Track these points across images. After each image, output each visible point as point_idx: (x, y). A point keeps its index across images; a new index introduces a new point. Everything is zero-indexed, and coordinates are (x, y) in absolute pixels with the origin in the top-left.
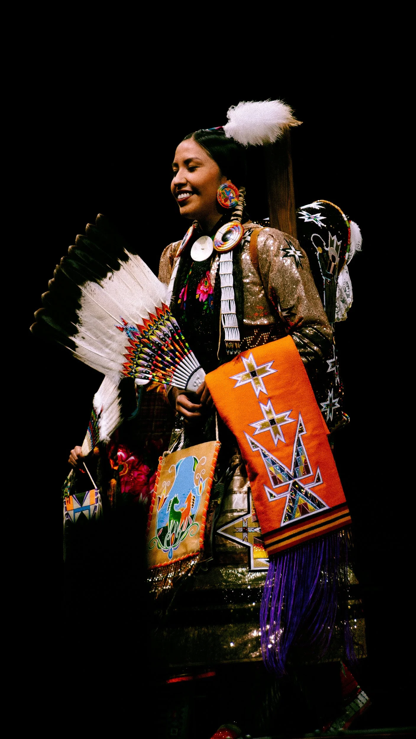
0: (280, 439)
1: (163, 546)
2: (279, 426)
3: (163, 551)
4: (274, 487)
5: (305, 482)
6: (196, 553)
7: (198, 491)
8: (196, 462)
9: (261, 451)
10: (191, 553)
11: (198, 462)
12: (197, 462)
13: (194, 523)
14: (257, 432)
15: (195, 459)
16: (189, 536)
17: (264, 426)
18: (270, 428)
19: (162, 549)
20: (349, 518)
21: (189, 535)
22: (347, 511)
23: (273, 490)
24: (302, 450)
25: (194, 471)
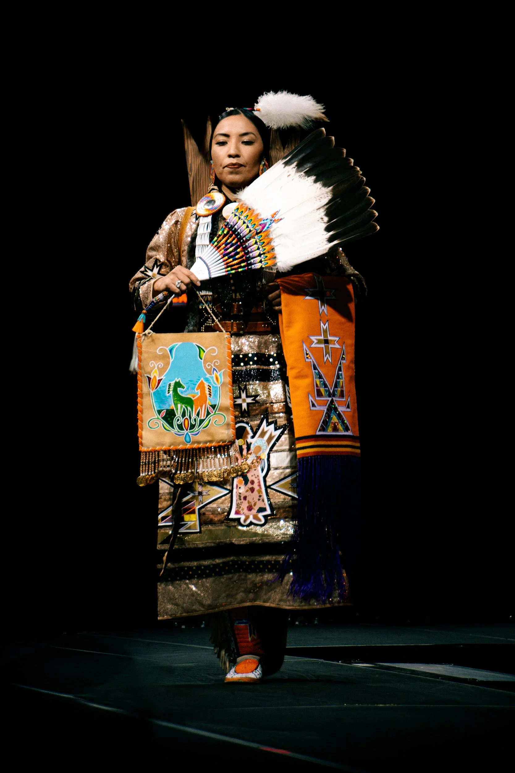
0: (329, 358)
1: (173, 429)
2: (330, 346)
3: (174, 434)
4: (317, 399)
5: (340, 403)
6: (228, 443)
7: (213, 381)
8: (201, 351)
9: (312, 363)
10: (221, 443)
11: (206, 351)
12: (204, 352)
13: (216, 413)
14: (313, 346)
15: (199, 347)
16: (212, 425)
17: (319, 342)
18: (323, 346)
19: (173, 432)
20: (358, 451)
21: (212, 423)
22: (358, 445)
23: (315, 400)
24: (341, 375)
25: (201, 359)
